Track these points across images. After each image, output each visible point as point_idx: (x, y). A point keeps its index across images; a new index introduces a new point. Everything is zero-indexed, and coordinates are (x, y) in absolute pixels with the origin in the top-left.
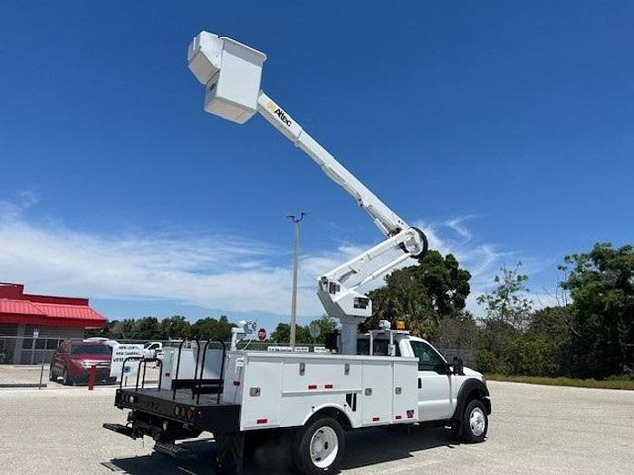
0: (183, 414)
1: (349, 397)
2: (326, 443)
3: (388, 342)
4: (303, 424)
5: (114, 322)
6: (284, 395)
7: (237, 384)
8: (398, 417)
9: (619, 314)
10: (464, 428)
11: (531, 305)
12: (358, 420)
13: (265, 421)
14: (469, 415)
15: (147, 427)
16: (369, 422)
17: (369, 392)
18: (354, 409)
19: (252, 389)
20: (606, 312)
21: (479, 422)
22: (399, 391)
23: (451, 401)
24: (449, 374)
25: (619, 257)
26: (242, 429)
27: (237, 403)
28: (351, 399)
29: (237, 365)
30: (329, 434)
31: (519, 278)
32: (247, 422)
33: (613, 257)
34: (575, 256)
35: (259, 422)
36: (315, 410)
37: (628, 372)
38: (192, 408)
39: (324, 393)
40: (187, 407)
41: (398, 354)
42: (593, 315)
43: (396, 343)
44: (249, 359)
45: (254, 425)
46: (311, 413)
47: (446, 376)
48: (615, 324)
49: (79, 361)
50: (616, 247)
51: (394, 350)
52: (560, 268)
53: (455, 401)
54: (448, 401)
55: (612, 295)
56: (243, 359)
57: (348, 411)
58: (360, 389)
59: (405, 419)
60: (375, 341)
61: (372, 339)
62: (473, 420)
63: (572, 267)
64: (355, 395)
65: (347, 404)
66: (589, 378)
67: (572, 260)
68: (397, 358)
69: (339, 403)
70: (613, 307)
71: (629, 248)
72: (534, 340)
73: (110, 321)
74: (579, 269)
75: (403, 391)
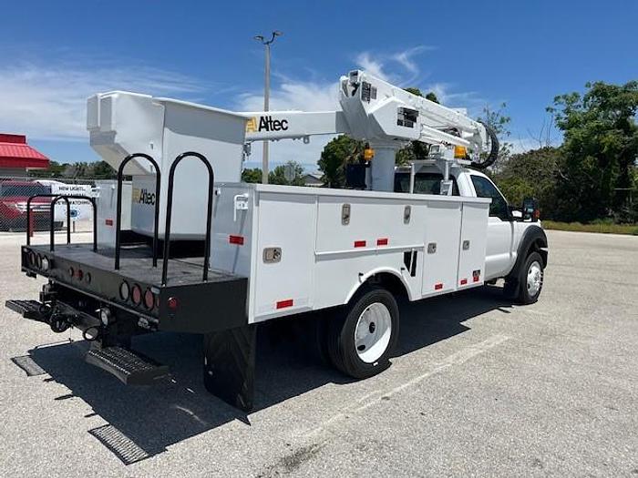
0: (137, 298)
1: (407, 256)
2: (372, 324)
3: (441, 177)
4: (346, 302)
5: (65, 165)
6: (319, 258)
7: (237, 240)
8: (464, 282)
9: (616, 156)
10: (521, 288)
11: (510, 149)
12: (418, 289)
13: (289, 303)
14: (527, 271)
15: (76, 313)
16: (430, 291)
17: (432, 248)
18: (413, 274)
19: (266, 251)
20: (603, 154)
21: (536, 279)
22: (466, 245)
23: (511, 254)
24: (511, 219)
25: (624, 95)
26: (251, 321)
27: (239, 273)
28: (410, 259)
29: (238, 205)
30: (378, 312)
31: (502, 121)
32: (260, 307)
33: (616, 94)
34: (565, 97)
35: (281, 305)
36: (363, 279)
37: (612, 216)
38: (153, 290)
39: (376, 252)
40: (143, 288)
41: (456, 192)
42: (589, 158)
43: (452, 178)
44: (260, 195)
45: (272, 312)
46: (358, 284)
47: (508, 223)
48: (610, 167)
49: (12, 204)
50: (620, 84)
51: (451, 187)
52: (547, 110)
53: (515, 254)
54: (508, 255)
55: (610, 136)
56: (247, 195)
57: (405, 277)
58: (423, 245)
59: (471, 283)
60: (417, 176)
61: (413, 174)
62: (531, 277)
63: (560, 109)
64: (416, 253)
65: (405, 267)
66: (574, 221)
67: (562, 100)
68: (455, 198)
69: (394, 265)
70: (612, 149)
71: (635, 84)
72: (519, 184)
73: (61, 164)
74: (567, 111)
75: (470, 244)
